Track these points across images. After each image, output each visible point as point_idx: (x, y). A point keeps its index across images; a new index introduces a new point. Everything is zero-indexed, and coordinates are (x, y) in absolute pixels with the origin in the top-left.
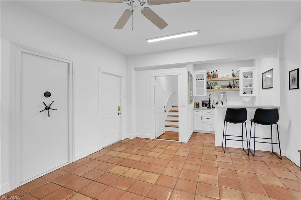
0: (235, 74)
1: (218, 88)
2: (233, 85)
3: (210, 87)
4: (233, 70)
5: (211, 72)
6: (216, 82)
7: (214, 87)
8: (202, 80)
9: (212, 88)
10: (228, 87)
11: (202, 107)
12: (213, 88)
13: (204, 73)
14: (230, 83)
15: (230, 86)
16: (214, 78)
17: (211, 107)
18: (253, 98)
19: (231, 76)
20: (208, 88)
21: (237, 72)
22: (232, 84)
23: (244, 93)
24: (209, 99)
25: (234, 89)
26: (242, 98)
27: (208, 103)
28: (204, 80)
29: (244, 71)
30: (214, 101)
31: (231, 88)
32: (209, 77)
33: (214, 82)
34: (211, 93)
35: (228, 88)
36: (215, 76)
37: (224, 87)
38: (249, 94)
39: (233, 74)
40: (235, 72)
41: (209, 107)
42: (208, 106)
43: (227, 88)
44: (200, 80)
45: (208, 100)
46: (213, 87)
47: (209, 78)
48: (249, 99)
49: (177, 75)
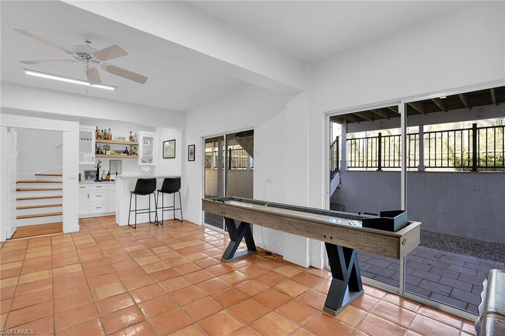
0: (133, 138)
1: (111, 154)
2: (130, 152)
3: (100, 151)
4: (131, 132)
5: (102, 131)
6: (108, 144)
7: (106, 152)
8: (88, 140)
9: (102, 153)
10: (124, 153)
11: (86, 180)
12: (104, 153)
13: (92, 130)
14: (127, 148)
15: (126, 152)
16: (105, 139)
17: (100, 179)
18: (153, 167)
19: (127, 140)
20: (97, 153)
21: (136, 136)
22: (129, 150)
23: (144, 162)
24: (98, 169)
25: (131, 156)
26: (141, 167)
27: (95, 174)
28: (91, 140)
29: (144, 136)
30: (104, 171)
31: (128, 155)
32: (98, 136)
33: (106, 144)
34: (101, 159)
35: (125, 155)
36: (107, 137)
37: (119, 152)
38: (148, 163)
39: (131, 137)
40: (133, 135)
41: (97, 180)
42: (95, 179)
43: (122, 154)
44: (85, 139)
45: (96, 169)
46: (104, 151)
47: (99, 138)
48: (148, 168)
49: (63, 131)
